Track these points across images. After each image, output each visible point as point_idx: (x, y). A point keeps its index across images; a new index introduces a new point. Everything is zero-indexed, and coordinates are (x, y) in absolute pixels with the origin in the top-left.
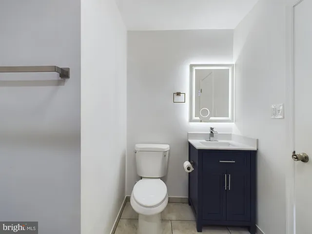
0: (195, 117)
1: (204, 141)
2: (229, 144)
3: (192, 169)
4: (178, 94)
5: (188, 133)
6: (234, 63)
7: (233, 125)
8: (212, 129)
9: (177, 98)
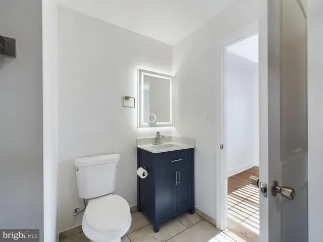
0: (144, 122)
1: (152, 145)
2: (171, 146)
3: (146, 174)
4: (127, 98)
5: (137, 139)
6: (173, 75)
7: (173, 128)
8: (158, 133)
9: (126, 103)
